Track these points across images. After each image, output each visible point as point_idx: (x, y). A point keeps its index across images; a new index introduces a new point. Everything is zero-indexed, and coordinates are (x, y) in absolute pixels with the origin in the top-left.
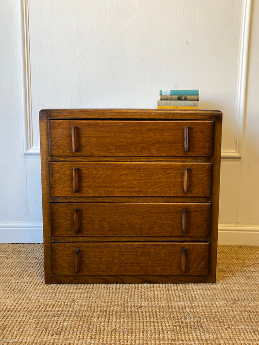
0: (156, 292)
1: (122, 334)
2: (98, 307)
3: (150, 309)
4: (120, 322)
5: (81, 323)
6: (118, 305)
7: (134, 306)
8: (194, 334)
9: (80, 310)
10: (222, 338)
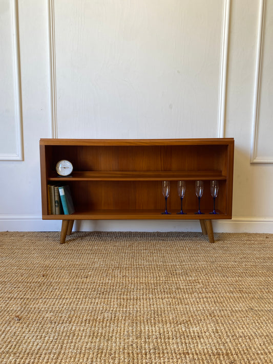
0: (155, 258)
1: (130, 278)
2: (112, 265)
3: (150, 266)
4: (129, 272)
5: (101, 273)
6: (126, 264)
7: (139, 265)
8: (181, 278)
9: (99, 267)
10: (201, 279)
